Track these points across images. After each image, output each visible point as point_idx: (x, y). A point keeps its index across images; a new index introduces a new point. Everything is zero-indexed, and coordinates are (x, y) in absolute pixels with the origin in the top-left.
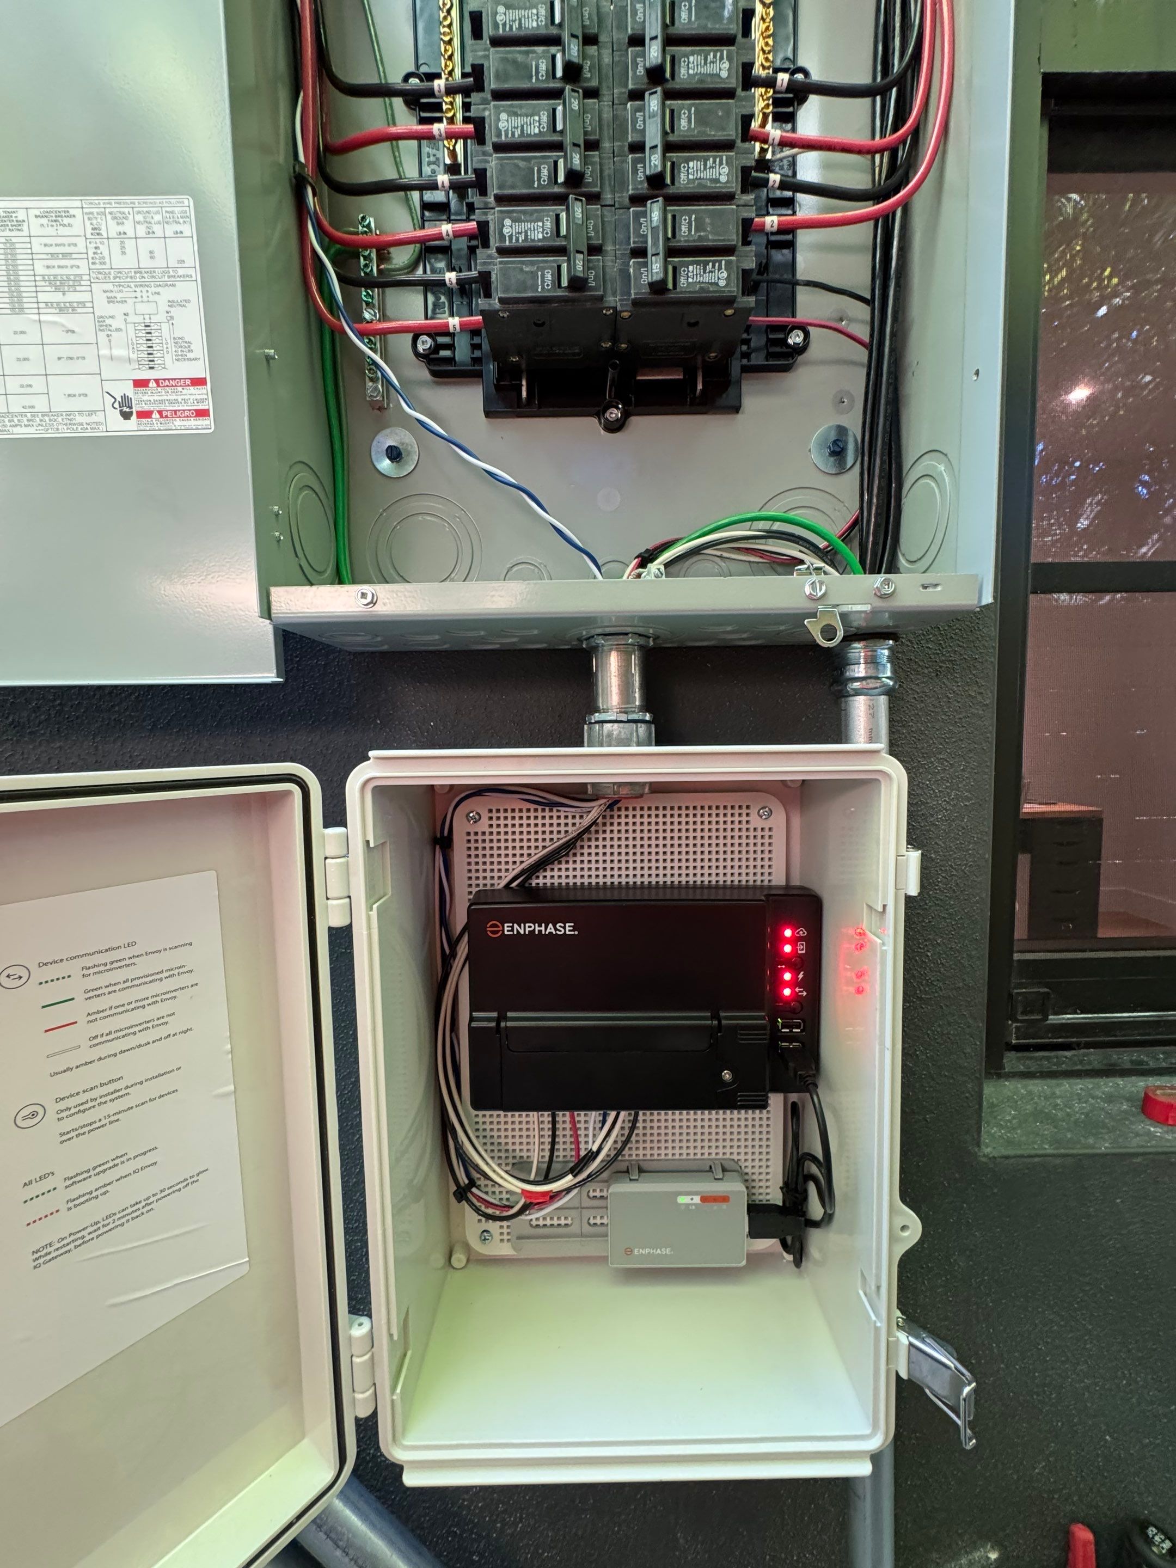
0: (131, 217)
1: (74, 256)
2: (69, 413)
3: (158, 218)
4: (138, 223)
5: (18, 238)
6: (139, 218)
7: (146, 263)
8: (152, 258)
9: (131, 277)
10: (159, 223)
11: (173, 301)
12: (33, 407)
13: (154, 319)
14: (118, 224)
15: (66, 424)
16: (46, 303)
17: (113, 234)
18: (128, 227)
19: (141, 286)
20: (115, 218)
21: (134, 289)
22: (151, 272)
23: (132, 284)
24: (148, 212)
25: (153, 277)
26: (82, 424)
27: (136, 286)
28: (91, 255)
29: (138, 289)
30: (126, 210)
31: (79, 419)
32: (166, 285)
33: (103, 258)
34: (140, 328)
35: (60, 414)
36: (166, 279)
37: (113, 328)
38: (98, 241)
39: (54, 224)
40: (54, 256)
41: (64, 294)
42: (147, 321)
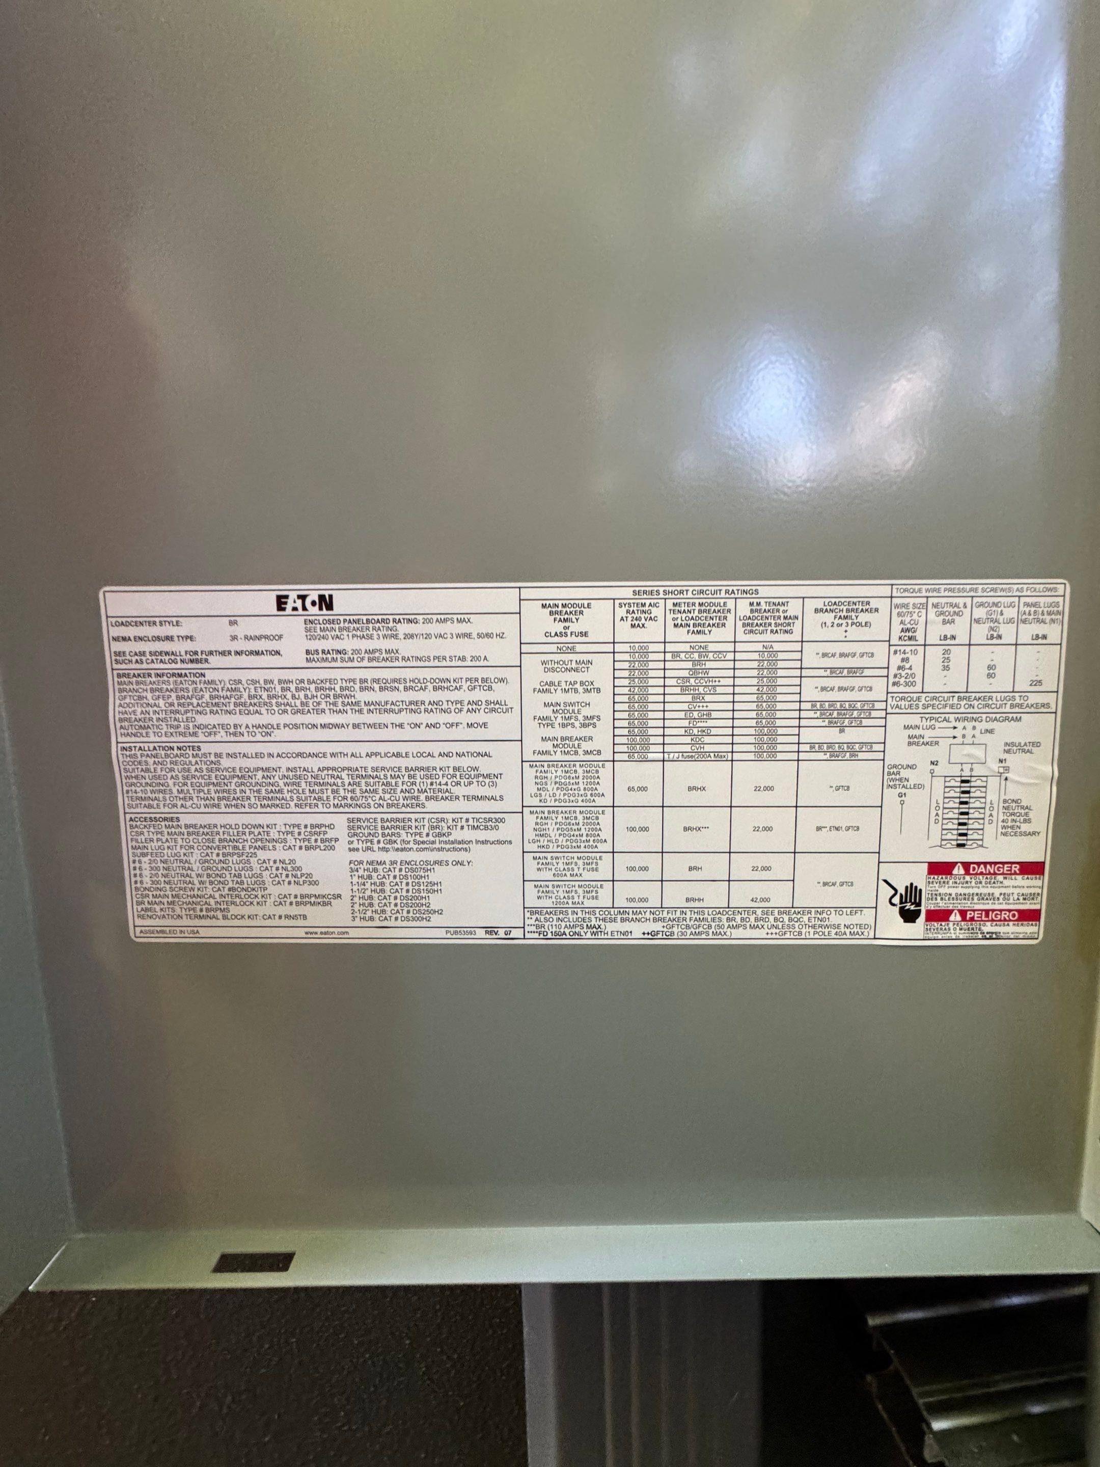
0: (967, 612)
1: (867, 672)
2: (821, 910)
3: (1011, 613)
4: (978, 621)
5: (783, 644)
6: (980, 613)
7: (979, 683)
8: (990, 676)
9: (952, 706)
10: (1011, 621)
11: (1013, 744)
12: (767, 900)
13: (979, 770)
14: (944, 622)
15: (814, 927)
16: (812, 745)
17: (933, 638)
18: (960, 628)
19: (966, 719)
20: (942, 613)
21: (953, 724)
22: (985, 697)
23: (952, 717)
24: (996, 605)
25: (988, 706)
26: (838, 926)
27: (957, 720)
28: (893, 670)
29: (960, 725)
30: (961, 601)
31: (834, 919)
32: (1007, 719)
33: (913, 675)
34: (953, 783)
35: (807, 910)
36: (1008, 709)
37: (911, 783)
38: (908, 649)
39: (844, 622)
40: (834, 672)
41: (842, 731)
42: (967, 773)
